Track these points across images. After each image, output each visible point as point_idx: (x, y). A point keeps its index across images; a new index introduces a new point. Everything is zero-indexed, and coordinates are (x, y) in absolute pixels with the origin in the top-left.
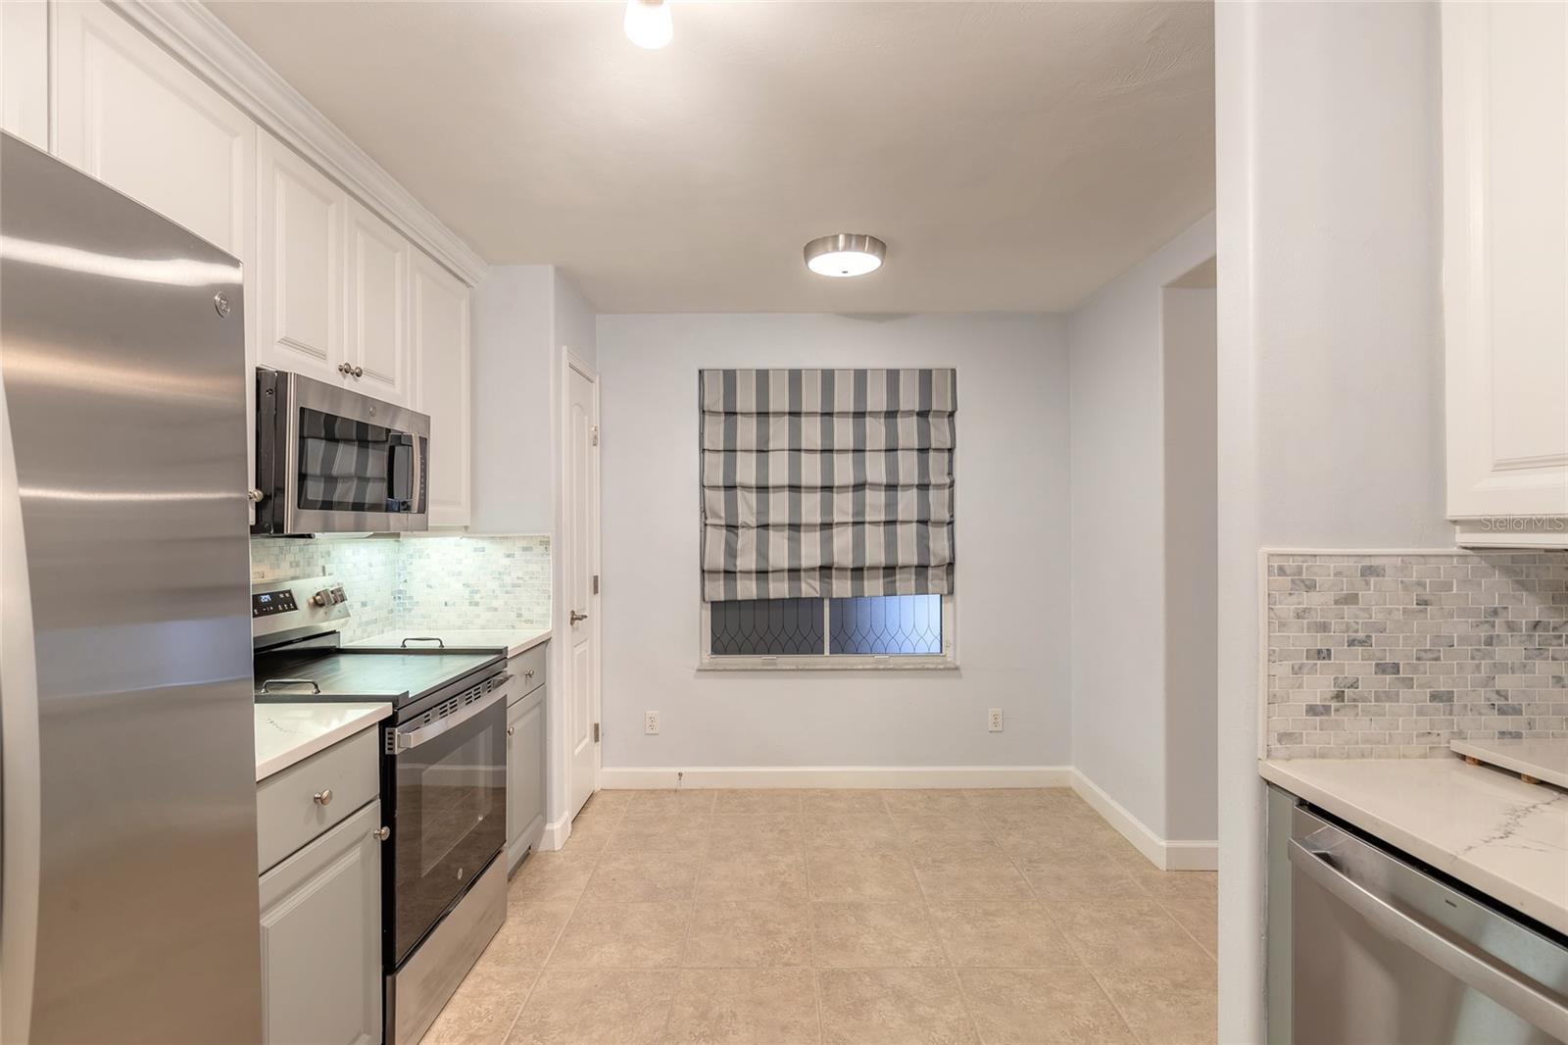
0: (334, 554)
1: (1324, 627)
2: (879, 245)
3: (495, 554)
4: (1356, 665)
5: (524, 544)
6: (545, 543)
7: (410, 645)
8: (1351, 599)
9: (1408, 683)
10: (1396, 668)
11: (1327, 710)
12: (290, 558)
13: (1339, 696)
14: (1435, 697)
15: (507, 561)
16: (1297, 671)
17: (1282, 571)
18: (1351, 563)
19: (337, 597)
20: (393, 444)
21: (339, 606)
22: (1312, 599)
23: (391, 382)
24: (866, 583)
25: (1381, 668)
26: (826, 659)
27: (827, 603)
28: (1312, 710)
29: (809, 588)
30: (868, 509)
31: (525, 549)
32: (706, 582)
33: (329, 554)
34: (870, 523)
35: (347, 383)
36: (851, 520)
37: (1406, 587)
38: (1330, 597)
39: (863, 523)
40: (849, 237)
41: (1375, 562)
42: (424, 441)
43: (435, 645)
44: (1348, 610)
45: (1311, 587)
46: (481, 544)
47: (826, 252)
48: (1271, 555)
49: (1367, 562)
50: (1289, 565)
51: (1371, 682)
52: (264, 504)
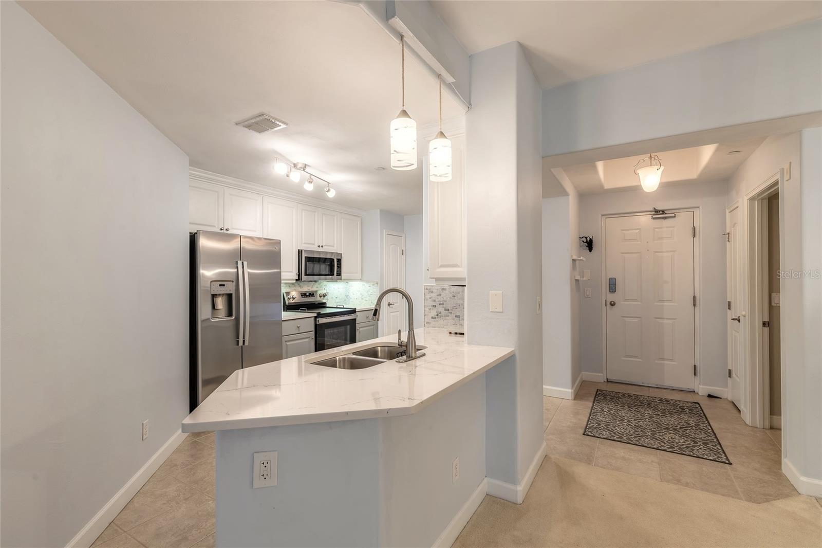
0: (328, 285)
1: (435, 301)
3: (367, 285)
4: (441, 309)
5: (372, 284)
6: (377, 283)
7: (338, 306)
8: (440, 295)
9: (451, 313)
10: (448, 310)
11: (435, 318)
12: (316, 286)
13: (437, 315)
14: (456, 316)
15: (369, 288)
16: (430, 309)
17: (427, 289)
18: (439, 287)
19: (326, 295)
20: (332, 260)
21: (326, 297)
22: (433, 295)
23: (333, 246)
25: (445, 310)
28: (432, 318)
31: (373, 285)
33: (326, 285)
35: (320, 249)
37: (450, 293)
38: (436, 295)
41: (444, 287)
42: (339, 261)
43: (342, 307)
44: (439, 297)
45: (432, 292)
46: (364, 283)
48: (425, 286)
49: (443, 287)
50: (428, 288)
51: (444, 313)
52: (299, 275)
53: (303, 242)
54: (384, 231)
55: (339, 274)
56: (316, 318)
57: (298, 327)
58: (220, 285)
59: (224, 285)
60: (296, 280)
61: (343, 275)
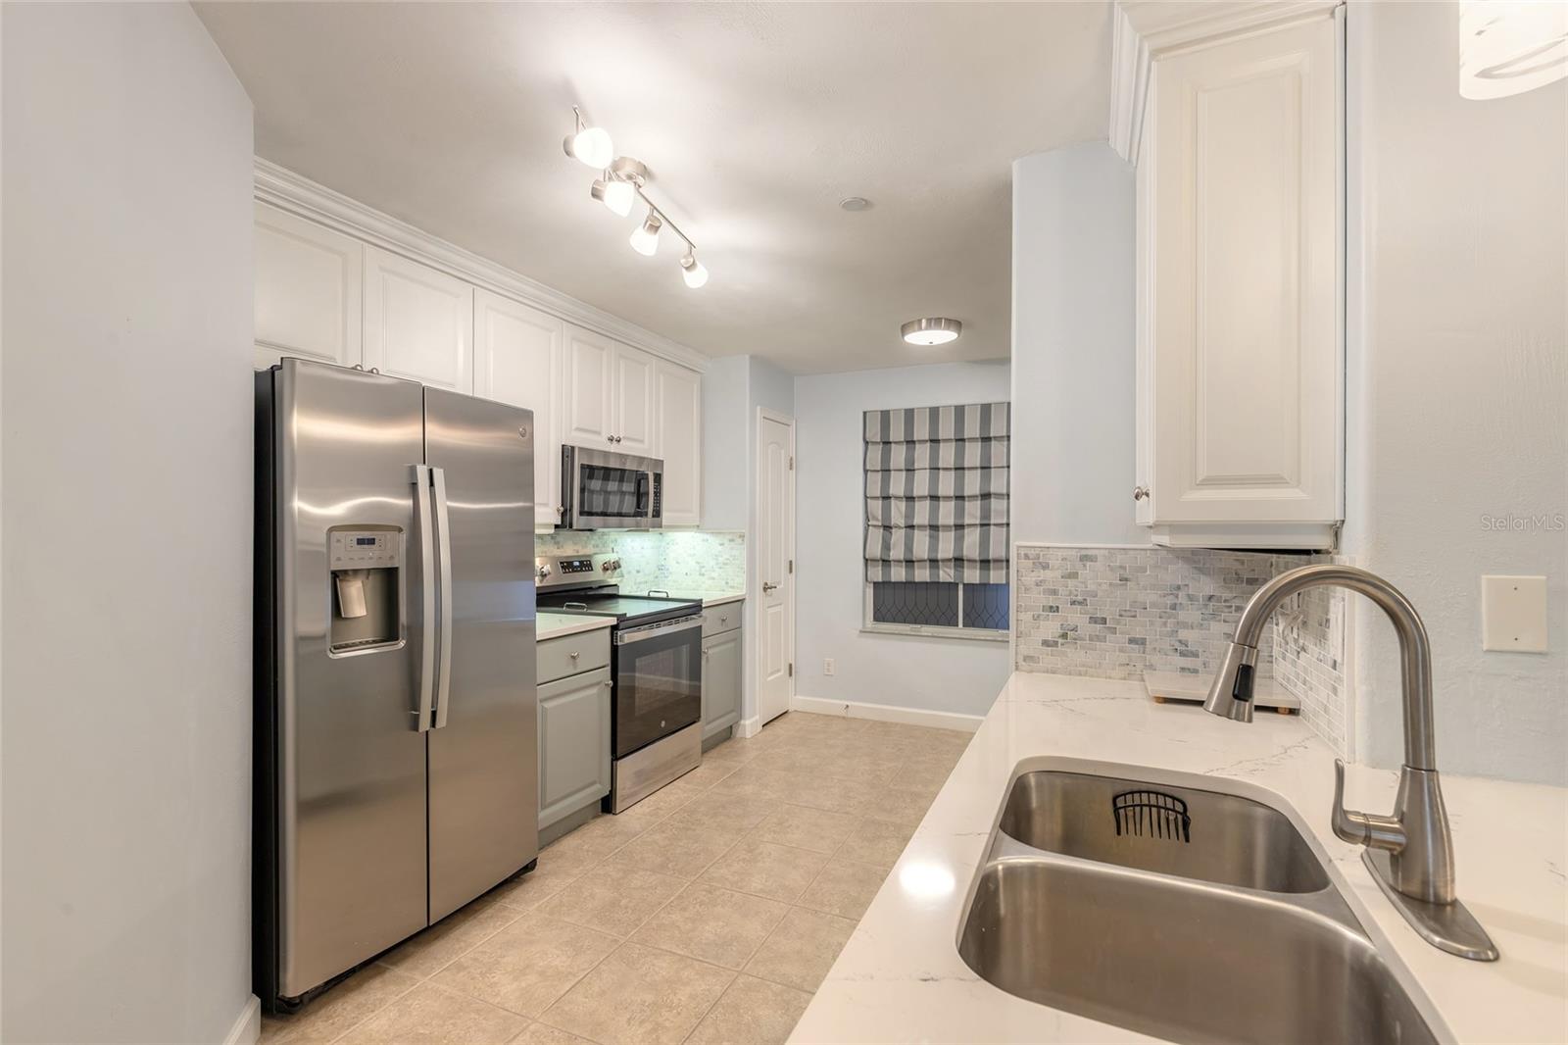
0: (619, 541)
1: (1054, 592)
2: (956, 324)
3: (714, 542)
4: (1077, 617)
5: (730, 537)
6: (742, 536)
7: (652, 595)
8: (1073, 575)
9: (1113, 631)
10: (1104, 621)
11: (1056, 644)
12: (593, 542)
13: (1064, 636)
14: (1131, 641)
15: (720, 548)
16: (1036, 618)
17: (1027, 557)
18: (1074, 552)
19: (616, 566)
20: (640, 479)
21: (618, 570)
22: (1048, 574)
23: (642, 441)
24: (992, 572)
25: (1093, 620)
26: (960, 630)
27: (961, 587)
28: (1045, 643)
29: (946, 575)
30: (992, 514)
31: (732, 540)
32: (869, 568)
33: (616, 541)
34: (995, 525)
35: (613, 448)
36: (978, 522)
37: (1112, 569)
38: (1058, 574)
39: (989, 525)
40: (929, 321)
41: (1089, 553)
42: (658, 478)
43: (664, 595)
44: (1070, 582)
45: (1046, 567)
46: (706, 536)
47: (914, 331)
48: (1019, 547)
49: (1084, 552)
50: (1031, 553)
51: (1086, 629)
52: (566, 513)
53: (574, 426)
54: (759, 408)
55: (657, 513)
56: (614, 628)
57: (573, 657)
58: (360, 542)
59: (372, 542)
60: (557, 526)
61: (665, 514)
